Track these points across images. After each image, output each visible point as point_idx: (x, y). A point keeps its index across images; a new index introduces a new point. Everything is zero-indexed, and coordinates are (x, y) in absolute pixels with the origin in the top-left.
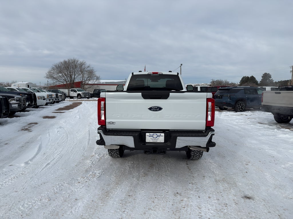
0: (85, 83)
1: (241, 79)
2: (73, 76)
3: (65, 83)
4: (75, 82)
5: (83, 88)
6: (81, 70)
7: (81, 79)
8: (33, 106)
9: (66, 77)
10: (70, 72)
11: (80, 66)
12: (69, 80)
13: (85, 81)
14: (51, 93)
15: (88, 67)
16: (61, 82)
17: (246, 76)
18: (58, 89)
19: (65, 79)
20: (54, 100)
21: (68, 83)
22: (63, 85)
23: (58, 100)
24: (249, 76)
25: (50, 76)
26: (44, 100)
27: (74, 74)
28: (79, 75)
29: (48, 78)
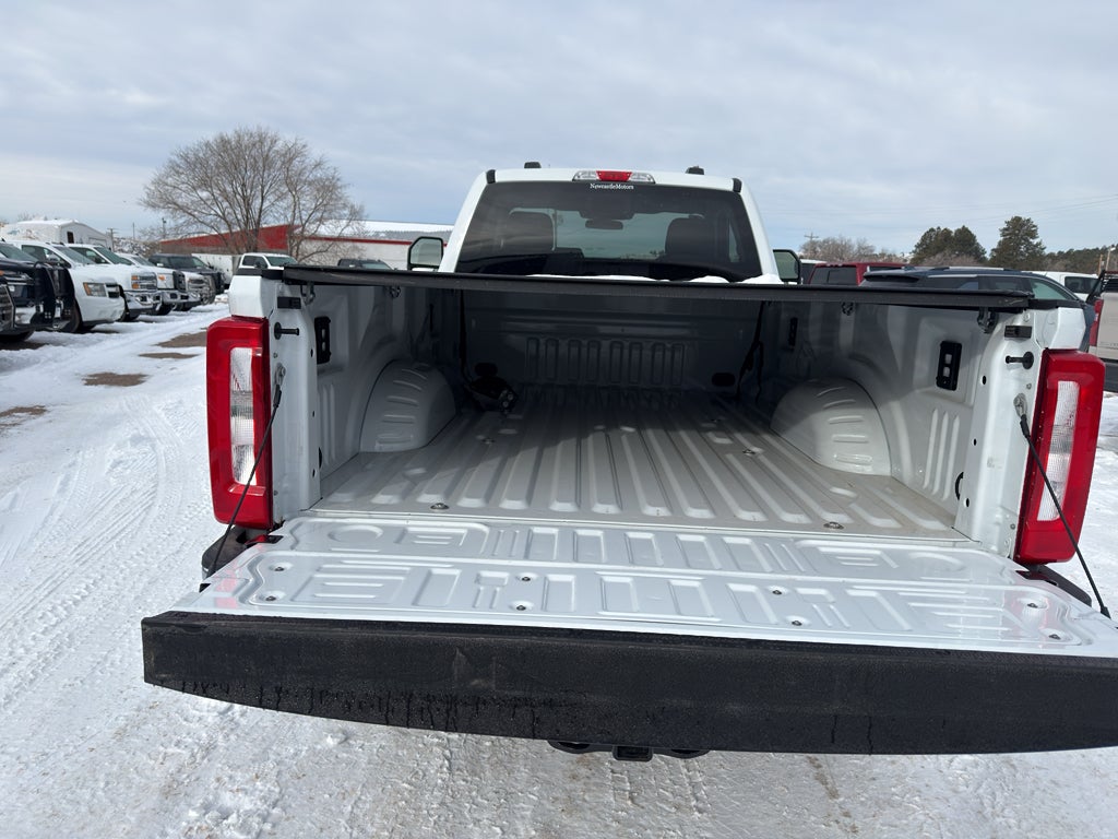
0: (306, 233)
1: (918, 240)
2: (256, 204)
3: (223, 232)
4: (263, 229)
5: (294, 253)
6: (287, 177)
7: (290, 215)
8: (63, 325)
9: (225, 204)
10: (244, 185)
11: (283, 163)
12: (239, 217)
13: (303, 226)
14: (150, 269)
15: (318, 165)
16: (207, 225)
17: (939, 228)
18: (193, 255)
19: (224, 214)
20: (168, 299)
21: (234, 231)
22: (215, 236)
23: (182, 297)
24: (953, 229)
25: (162, 199)
26: (114, 300)
27: (259, 194)
28: (281, 197)
29: (154, 206)
